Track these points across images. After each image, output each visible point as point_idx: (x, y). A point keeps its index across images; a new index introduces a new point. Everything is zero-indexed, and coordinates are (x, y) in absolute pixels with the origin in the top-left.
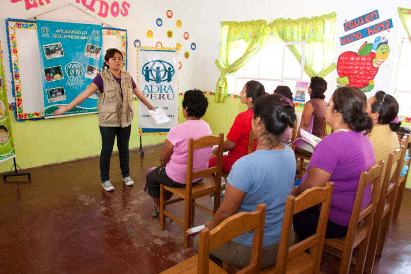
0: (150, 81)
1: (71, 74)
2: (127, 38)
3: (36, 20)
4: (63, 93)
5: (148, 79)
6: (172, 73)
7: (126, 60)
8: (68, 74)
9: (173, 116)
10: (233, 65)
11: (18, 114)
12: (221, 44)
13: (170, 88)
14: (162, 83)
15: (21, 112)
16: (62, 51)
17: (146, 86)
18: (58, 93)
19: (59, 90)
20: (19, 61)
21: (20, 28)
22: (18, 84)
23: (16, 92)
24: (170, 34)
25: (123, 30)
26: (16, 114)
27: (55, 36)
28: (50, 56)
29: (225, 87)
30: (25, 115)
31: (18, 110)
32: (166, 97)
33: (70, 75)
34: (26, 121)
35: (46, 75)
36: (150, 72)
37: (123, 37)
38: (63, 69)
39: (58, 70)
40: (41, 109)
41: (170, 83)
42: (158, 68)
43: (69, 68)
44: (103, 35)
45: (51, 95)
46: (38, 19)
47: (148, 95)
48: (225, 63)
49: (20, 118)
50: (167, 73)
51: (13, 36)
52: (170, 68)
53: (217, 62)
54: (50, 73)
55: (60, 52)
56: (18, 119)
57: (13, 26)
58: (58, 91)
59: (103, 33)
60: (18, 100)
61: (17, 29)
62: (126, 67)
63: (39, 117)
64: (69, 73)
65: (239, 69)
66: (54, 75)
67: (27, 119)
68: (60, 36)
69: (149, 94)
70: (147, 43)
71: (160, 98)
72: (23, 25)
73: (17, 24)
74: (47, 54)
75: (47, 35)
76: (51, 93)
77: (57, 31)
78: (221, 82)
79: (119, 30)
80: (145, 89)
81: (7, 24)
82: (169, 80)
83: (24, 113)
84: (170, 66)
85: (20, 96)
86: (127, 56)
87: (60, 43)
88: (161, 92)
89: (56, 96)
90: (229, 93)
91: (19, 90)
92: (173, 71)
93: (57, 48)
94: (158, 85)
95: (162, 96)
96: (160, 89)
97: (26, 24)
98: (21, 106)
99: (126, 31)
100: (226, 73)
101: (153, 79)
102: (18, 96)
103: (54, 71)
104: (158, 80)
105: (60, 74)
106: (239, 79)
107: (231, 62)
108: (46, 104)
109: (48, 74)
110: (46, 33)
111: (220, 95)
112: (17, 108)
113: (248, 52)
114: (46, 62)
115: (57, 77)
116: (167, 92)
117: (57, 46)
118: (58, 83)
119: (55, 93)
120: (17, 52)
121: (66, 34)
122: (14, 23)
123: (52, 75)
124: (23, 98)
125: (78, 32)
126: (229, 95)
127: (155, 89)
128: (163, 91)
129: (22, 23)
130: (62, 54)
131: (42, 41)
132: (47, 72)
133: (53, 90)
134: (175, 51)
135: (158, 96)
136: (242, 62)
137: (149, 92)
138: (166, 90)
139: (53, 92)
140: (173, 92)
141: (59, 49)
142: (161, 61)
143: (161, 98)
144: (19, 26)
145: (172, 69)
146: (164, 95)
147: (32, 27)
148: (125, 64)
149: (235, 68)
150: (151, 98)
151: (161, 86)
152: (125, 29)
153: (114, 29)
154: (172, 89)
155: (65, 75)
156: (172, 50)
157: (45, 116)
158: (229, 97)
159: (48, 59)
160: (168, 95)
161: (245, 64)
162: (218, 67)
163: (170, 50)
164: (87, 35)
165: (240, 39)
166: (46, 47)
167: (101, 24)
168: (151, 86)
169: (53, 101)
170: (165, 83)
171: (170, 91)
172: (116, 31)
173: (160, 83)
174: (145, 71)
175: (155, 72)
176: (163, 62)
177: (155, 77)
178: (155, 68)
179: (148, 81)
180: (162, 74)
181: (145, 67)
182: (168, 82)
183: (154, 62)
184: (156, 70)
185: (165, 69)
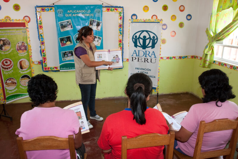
0: (138, 47)
2: (123, 13)
3: (54, 5)
5: (136, 46)
6: (156, 41)
7: (123, 30)
9: (155, 77)
10: (220, 33)
11: (44, 67)
12: (212, 14)
13: (153, 54)
15: (46, 66)
16: (71, 25)
17: (135, 51)
18: (69, 55)
19: (70, 52)
20: (44, 33)
21: (44, 11)
22: (43, 48)
23: (42, 53)
24: (165, 8)
25: (120, 7)
26: (43, 67)
27: (67, 15)
28: (64, 30)
29: (211, 54)
30: (49, 68)
31: (44, 65)
32: (149, 61)
34: (49, 72)
35: (61, 43)
36: (138, 40)
37: (120, 13)
38: (72, 38)
39: (69, 39)
40: (58, 65)
41: (153, 49)
42: (145, 37)
43: (76, 37)
44: (103, 12)
46: (55, 4)
47: (136, 59)
48: (214, 32)
49: (45, 70)
50: (151, 40)
51: (40, 17)
52: (154, 37)
53: (207, 31)
54: (63, 41)
56: (44, 70)
57: (39, 11)
58: (69, 53)
59: (103, 10)
60: (44, 58)
61: (42, 12)
62: (123, 36)
63: (57, 70)
65: (225, 37)
66: (66, 42)
67: (50, 71)
68: (70, 15)
69: (137, 57)
70: (143, 16)
71: (145, 62)
72: (46, 9)
73: (43, 9)
74: (61, 28)
75: (61, 15)
76: (64, 54)
77: (68, 12)
78: (207, 49)
79: (116, 7)
80: (134, 53)
81: (36, 10)
82: (153, 47)
83: (48, 66)
84: (154, 35)
85: (45, 56)
86: (123, 28)
87: (70, 20)
88: (146, 56)
89: (68, 56)
90: (215, 59)
91: (44, 52)
92: (157, 39)
93: (68, 24)
94: (144, 50)
95: (146, 59)
96: (145, 54)
97: (48, 9)
98: (46, 62)
99: (122, 7)
100: (213, 41)
101: (140, 46)
102: (43, 56)
104: (144, 46)
105: (70, 41)
107: (218, 31)
108: (61, 61)
109: (62, 42)
110: (60, 13)
112: (44, 63)
113: (234, 21)
114: (60, 34)
115: (68, 43)
116: (151, 57)
117: (68, 22)
118: (69, 47)
119: (67, 54)
120: (42, 28)
121: (74, 13)
122: (40, 9)
123: (65, 42)
124: (47, 57)
125: (83, 11)
126: (214, 62)
127: (141, 54)
128: (147, 55)
129: (45, 8)
130: (72, 27)
131: (58, 19)
132: (62, 40)
133: (65, 52)
134: (159, 22)
135: (143, 60)
136: (228, 31)
137: (137, 56)
138: (150, 55)
139: (66, 54)
140: (155, 57)
141: (70, 24)
142: (147, 31)
144: (43, 10)
145: (156, 38)
146: (148, 59)
147: (52, 10)
148: (122, 33)
149: (221, 37)
150: (138, 61)
151: (146, 51)
152: (121, 6)
153: (112, 7)
154: (154, 54)
155: (74, 42)
156: (156, 21)
157: (60, 70)
158: (214, 63)
159: (62, 31)
160: (151, 59)
161: (231, 32)
162: (207, 35)
163: (154, 21)
164: (91, 13)
165: (229, 7)
166: (61, 23)
167: (102, 4)
168: (138, 51)
169: (65, 60)
170: (149, 50)
171: (153, 56)
172: (114, 8)
173: (145, 49)
174: (134, 39)
175: (142, 40)
176: (148, 32)
177: (142, 44)
178: (142, 36)
179: (137, 47)
180: (148, 41)
181: (135, 36)
182: (152, 48)
183: (141, 32)
184: (143, 38)
185: (150, 38)
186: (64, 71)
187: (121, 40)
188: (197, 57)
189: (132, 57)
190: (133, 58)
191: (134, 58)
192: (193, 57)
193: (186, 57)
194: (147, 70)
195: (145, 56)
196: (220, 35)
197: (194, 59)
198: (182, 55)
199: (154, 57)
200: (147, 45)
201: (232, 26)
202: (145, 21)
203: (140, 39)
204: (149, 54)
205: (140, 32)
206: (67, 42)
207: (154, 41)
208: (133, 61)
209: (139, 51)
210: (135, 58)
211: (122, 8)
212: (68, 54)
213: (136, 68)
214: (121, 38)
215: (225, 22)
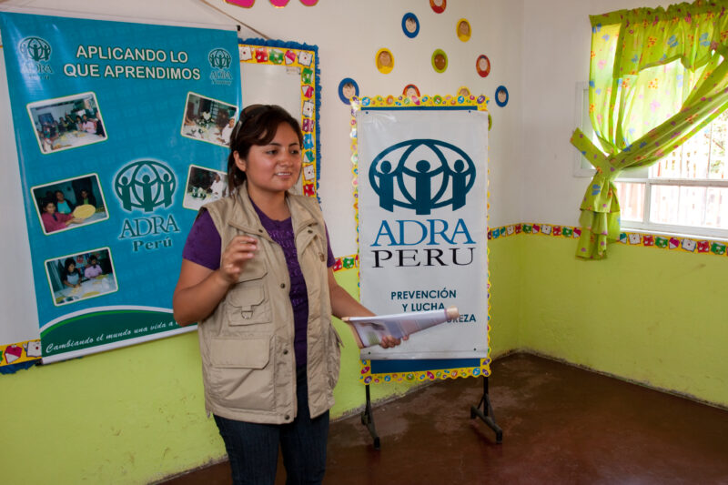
0: (395, 207)
1: (133, 200)
2: (318, 71)
4: (107, 269)
5: (387, 202)
6: (468, 178)
7: (318, 142)
8: (121, 202)
9: (473, 318)
10: (642, 143)
12: (591, 83)
13: (460, 229)
14: (435, 213)
16: (99, 124)
17: (385, 223)
18: (90, 271)
19: (92, 257)
25: (305, 47)
27: (73, 71)
28: (56, 143)
29: (609, 214)
32: (447, 257)
33: (128, 205)
35: (42, 212)
36: (395, 179)
37: (307, 71)
38: (106, 185)
39: (85, 191)
40: (31, 333)
41: (461, 212)
42: (423, 165)
43: (125, 180)
44: (242, 64)
45: (64, 279)
47: (390, 255)
50: (451, 178)
52: (459, 165)
53: (579, 139)
54: (55, 202)
55: (90, 125)
58: (90, 264)
59: (243, 57)
62: (318, 166)
63: (23, 359)
64: (126, 197)
65: (662, 155)
66: (73, 207)
68: (92, 70)
69: (394, 249)
71: (429, 263)
74: (43, 135)
75: (42, 68)
76: (64, 270)
77: (81, 51)
78: (598, 197)
79: (293, 45)
80: (380, 234)
82: (458, 201)
84: (459, 157)
86: (318, 132)
87: (92, 94)
88: (432, 242)
89: (82, 279)
90: (622, 229)
92: (472, 170)
93: (81, 113)
94: (423, 219)
95: (435, 254)
96: (428, 232)
99: (314, 49)
100: (612, 170)
101: (407, 201)
103: (72, 196)
104: (423, 203)
105: (95, 201)
106: (654, 187)
107: (634, 133)
108: (45, 312)
109: (50, 208)
110: (36, 58)
111: (595, 238)
113: (704, 100)
114: (31, 161)
115: (85, 212)
116: (451, 242)
117: (79, 104)
118: (86, 233)
119: (76, 271)
121: (113, 63)
123: (63, 208)
125: (156, 56)
126: (623, 236)
127: (413, 233)
128: (438, 238)
130: (100, 131)
132: (46, 198)
133: (70, 261)
134: (475, 108)
135: (423, 257)
136: (676, 133)
137: (394, 243)
138: (449, 234)
139: (71, 268)
140: (470, 241)
141: (89, 116)
142: (431, 143)
143: (434, 261)
145: (466, 167)
146: (441, 253)
148: (314, 156)
149: (647, 155)
150: (401, 264)
151: (432, 222)
152: (310, 43)
153: (276, 44)
154: (466, 231)
155: (113, 206)
156: (465, 104)
157: (45, 354)
158: (624, 240)
159: (49, 150)
160: (454, 250)
161: (685, 138)
162: (584, 153)
163: (458, 104)
164: (190, 65)
165: (665, 60)
166: (38, 109)
167: (236, 29)
168: (398, 224)
169: (70, 299)
170: (444, 214)
171: (461, 238)
172: (284, 51)
173: (429, 213)
174: (379, 175)
175: (413, 180)
176: (436, 146)
177: (413, 194)
178: (411, 164)
179: (391, 210)
180: (436, 183)
181: (380, 162)
182: (454, 209)
183: (408, 147)
184: (416, 170)
185: (444, 168)
186: (65, 360)
187: (311, 186)
188: (537, 228)
189: (376, 248)
190: (377, 253)
191: (383, 255)
192: (518, 228)
193: (503, 230)
194: (440, 294)
195: (428, 239)
196: (645, 147)
197: (522, 234)
199: (466, 240)
200: (433, 195)
201: (694, 116)
202: (422, 104)
203: (405, 177)
204: (445, 233)
205: (405, 148)
206: (78, 209)
207: (459, 179)
208: (377, 265)
209: (401, 223)
210: (387, 255)
211: (313, 53)
212: (84, 268)
213: (393, 294)
214: (313, 176)
215: (655, 105)
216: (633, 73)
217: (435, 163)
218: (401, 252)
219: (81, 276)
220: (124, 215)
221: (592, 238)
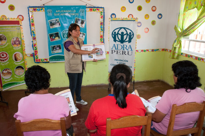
0: (116, 41)
1: (65, 37)
2: (104, 13)
3: (44, 6)
4: (60, 48)
5: (115, 40)
6: (132, 36)
7: (104, 27)
8: (63, 37)
9: (131, 67)
10: (186, 30)
11: (36, 59)
12: (179, 13)
13: (130, 47)
14: (124, 43)
15: (37, 58)
17: (114, 45)
18: (57, 48)
19: (58, 46)
20: (35, 30)
21: (36, 11)
22: (35, 43)
23: (34, 47)
24: (140, 8)
25: (101, 8)
26: (34, 59)
27: (55, 15)
28: (53, 27)
29: (179, 48)
30: (40, 60)
31: (35, 57)
32: (126, 53)
33: (64, 37)
35: (50, 38)
36: (117, 35)
37: (102, 12)
38: (60, 34)
39: (57, 35)
40: (48, 57)
41: (130, 44)
42: (122, 33)
43: (63, 33)
44: (86, 12)
45: (53, 49)
46: (45, 5)
48: (181, 28)
50: (128, 36)
51: (32, 16)
52: (130, 33)
53: (176, 28)
54: (52, 36)
55: (58, 24)
56: (36, 62)
57: (32, 10)
58: (57, 47)
59: (87, 10)
60: (36, 51)
61: (34, 12)
62: (104, 32)
63: (47, 61)
64: (64, 36)
65: (191, 33)
66: (55, 37)
67: (41, 62)
68: (58, 14)
70: (121, 15)
71: (123, 54)
72: (37, 9)
73: (34, 9)
74: (51, 25)
75: (50, 14)
76: (53, 48)
77: (57, 11)
78: (176, 43)
79: (98, 7)
80: (113, 47)
81: (29, 10)
82: (130, 41)
83: (39, 58)
84: (130, 31)
85: (36, 49)
86: (104, 25)
87: (58, 18)
89: (56, 50)
90: (182, 52)
91: (36, 46)
92: (133, 34)
93: (57, 22)
94: (122, 44)
96: (123, 47)
97: (39, 9)
98: (37, 55)
99: (103, 8)
100: (180, 36)
102: (35, 49)
103: (55, 35)
104: (122, 41)
105: (58, 37)
106: (191, 42)
107: (185, 28)
108: (50, 54)
109: (52, 37)
110: (50, 13)
111: (174, 53)
112: (35, 56)
113: (198, 19)
114: (49, 30)
115: (57, 38)
116: (128, 50)
117: (56, 20)
118: (57, 42)
119: (55, 48)
120: (34, 25)
121: (62, 13)
122: (32, 9)
123: (53, 37)
124: (38, 50)
125: (70, 11)
126: (182, 54)
127: (120, 47)
129: (37, 8)
130: (60, 25)
131: (48, 18)
132: (51, 36)
133: (54, 46)
134: (135, 21)
135: (121, 52)
136: (193, 28)
137: (116, 49)
139: (54, 48)
140: (132, 50)
141: (58, 22)
142: (124, 28)
143: (124, 54)
144: (35, 10)
145: (132, 34)
146: (125, 52)
147: (42, 10)
148: (103, 30)
149: (187, 33)
150: (117, 54)
151: (124, 45)
152: (102, 7)
153: (94, 7)
154: (131, 48)
155: (61, 38)
156: (133, 20)
157: (50, 61)
158: (182, 55)
159: (51, 28)
160: (128, 52)
161: (196, 29)
162: (176, 32)
163: (131, 20)
164: (76, 13)
165: (194, 8)
166: (50, 21)
167: (86, 5)
168: (117, 45)
169: (54, 53)
170: (126, 44)
171: (130, 49)
172: (96, 9)
173: (123, 43)
174: (114, 34)
175: (120, 36)
176: (126, 29)
177: (120, 39)
178: (120, 33)
179: (116, 42)
180: (125, 37)
181: (114, 32)
182: (129, 43)
183: (119, 29)
184: (121, 34)
185: (127, 34)
186: (53, 63)
187: (102, 36)
188: (167, 50)
189: (112, 50)
190: (112, 51)
191: (113, 51)
192: (163, 50)
193: (158, 50)
194: (125, 61)
195: (123, 49)
196: (187, 31)
197: (164, 52)
198: (154, 48)
199: (131, 50)
200: (124, 39)
201: (196, 23)
202: (123, 20)
203: (119, 35)
204: (126, 48)
206: (56, 38)
207: (130, 36)
208: (112, 53)
209: (118, 45)
210: (114, 51)
211: (103, 9)
212: (56, 48)
213: (115, 60)
214: (103, 34)
215: (190, 20)
216: (187, 11)
217: (125, 33)
218: (117, 51)
219: (56, 49)
220: (63, 39)
221: (173, 53)
